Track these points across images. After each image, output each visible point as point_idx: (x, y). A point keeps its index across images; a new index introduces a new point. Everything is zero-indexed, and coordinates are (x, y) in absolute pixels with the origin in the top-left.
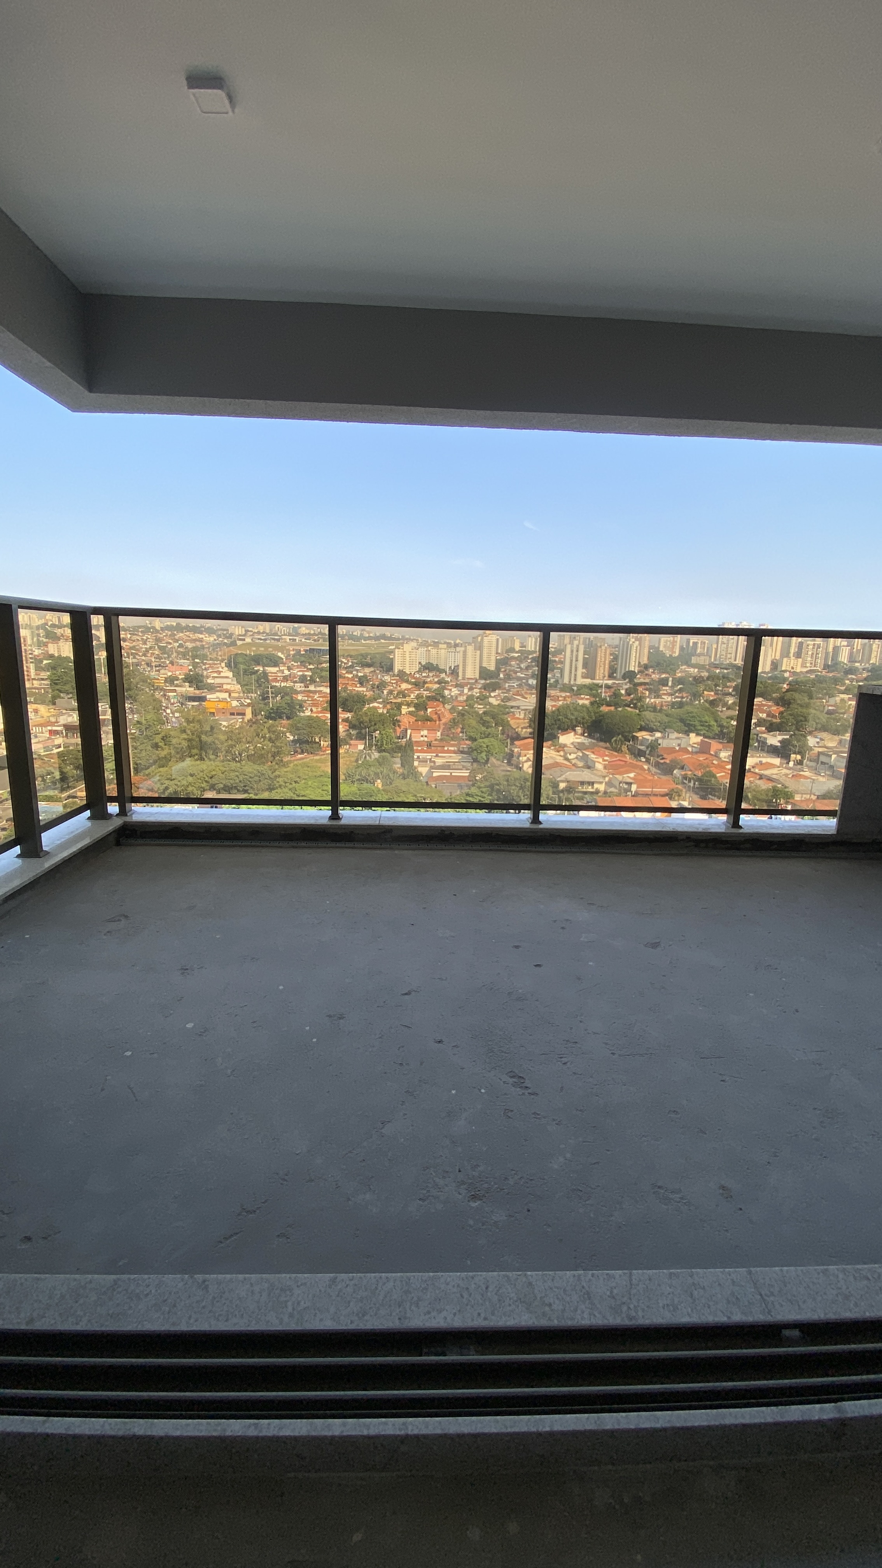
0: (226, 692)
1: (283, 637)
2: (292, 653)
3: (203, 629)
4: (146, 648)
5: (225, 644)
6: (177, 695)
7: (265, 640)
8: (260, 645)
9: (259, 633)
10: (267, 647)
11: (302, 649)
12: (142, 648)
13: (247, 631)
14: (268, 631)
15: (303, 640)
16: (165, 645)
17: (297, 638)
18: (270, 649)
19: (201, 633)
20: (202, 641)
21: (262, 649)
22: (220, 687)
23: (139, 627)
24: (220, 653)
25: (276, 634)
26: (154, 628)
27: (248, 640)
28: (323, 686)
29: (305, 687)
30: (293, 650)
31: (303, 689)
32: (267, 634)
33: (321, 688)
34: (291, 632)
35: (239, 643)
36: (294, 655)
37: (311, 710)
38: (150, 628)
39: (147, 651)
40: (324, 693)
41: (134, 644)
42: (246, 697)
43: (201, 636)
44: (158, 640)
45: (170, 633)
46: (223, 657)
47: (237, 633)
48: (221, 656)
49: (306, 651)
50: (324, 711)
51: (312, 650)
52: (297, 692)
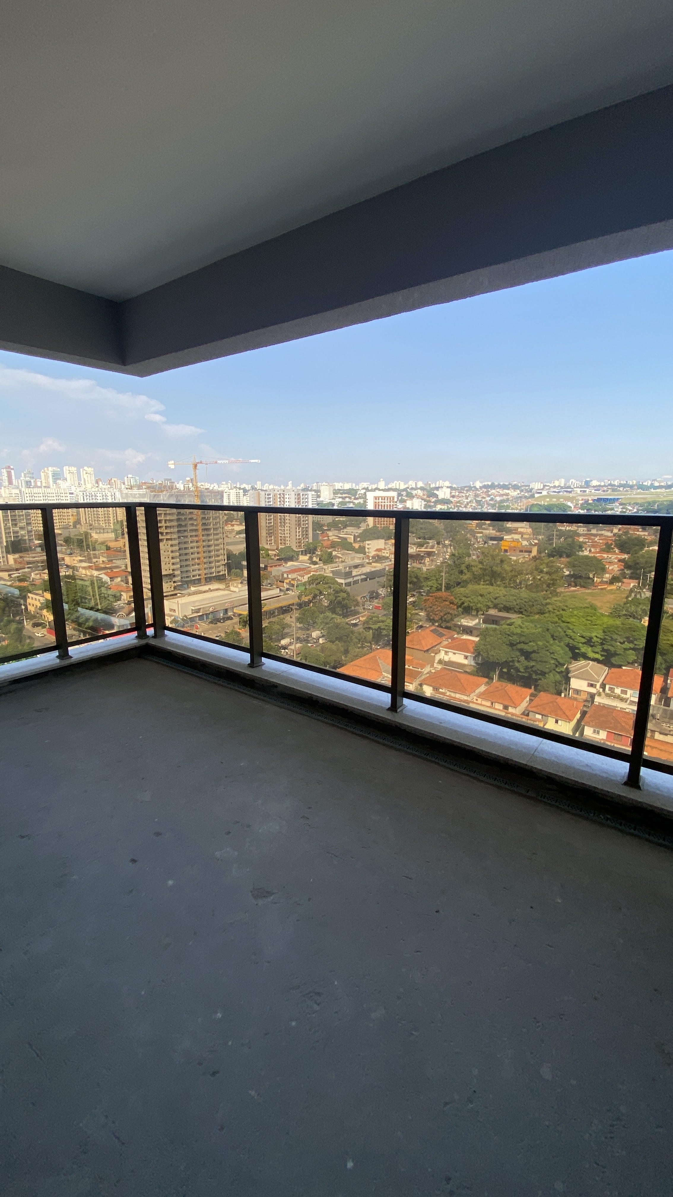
0: (519, 534)
1: (575, 489)
2: (581, 502)
3: (510, 486)
4: (467, 502)
5: (526, 497)
6: (483, 536)
7: (559, 492)
8: (554, 497)
9: (555, 487)
10: (558, 498)
11: (590, 499)
12: (464, 502)
13: (544, 486)
14: (562, 485)
15: (593, 491)
16: (481, 499)
17: (588, 490)
18: (562, 500)
19: (508, 489)
20: (508, 495)
21: (555, 500)
22: (515, 530)
23: (465, 487)
24: (519, 504)
25: (569, 487)
26: (475, 487)
27: (544, 493)
28: (605, 530)
29: (588, 531)
30: (582, 500)
31: (586, 532)
32: (562, 488)
33: (603, 532)
34: (583, 485)
35: (537, 495)
36: (582, 504)
37: (590, 551)
38: (472, 488)
39: (468, 504)
40: (605, 536)
41: (460, 499)
42: (535, 538)
43: (507, 491)
44: (476, 496)
45: (485, 490)
46: (522, 507)
47: (536, 488)
48: (520, 506)
49: (594, 500)
50: (602, 552)
51: (599, 500)
52: (579, 535)
